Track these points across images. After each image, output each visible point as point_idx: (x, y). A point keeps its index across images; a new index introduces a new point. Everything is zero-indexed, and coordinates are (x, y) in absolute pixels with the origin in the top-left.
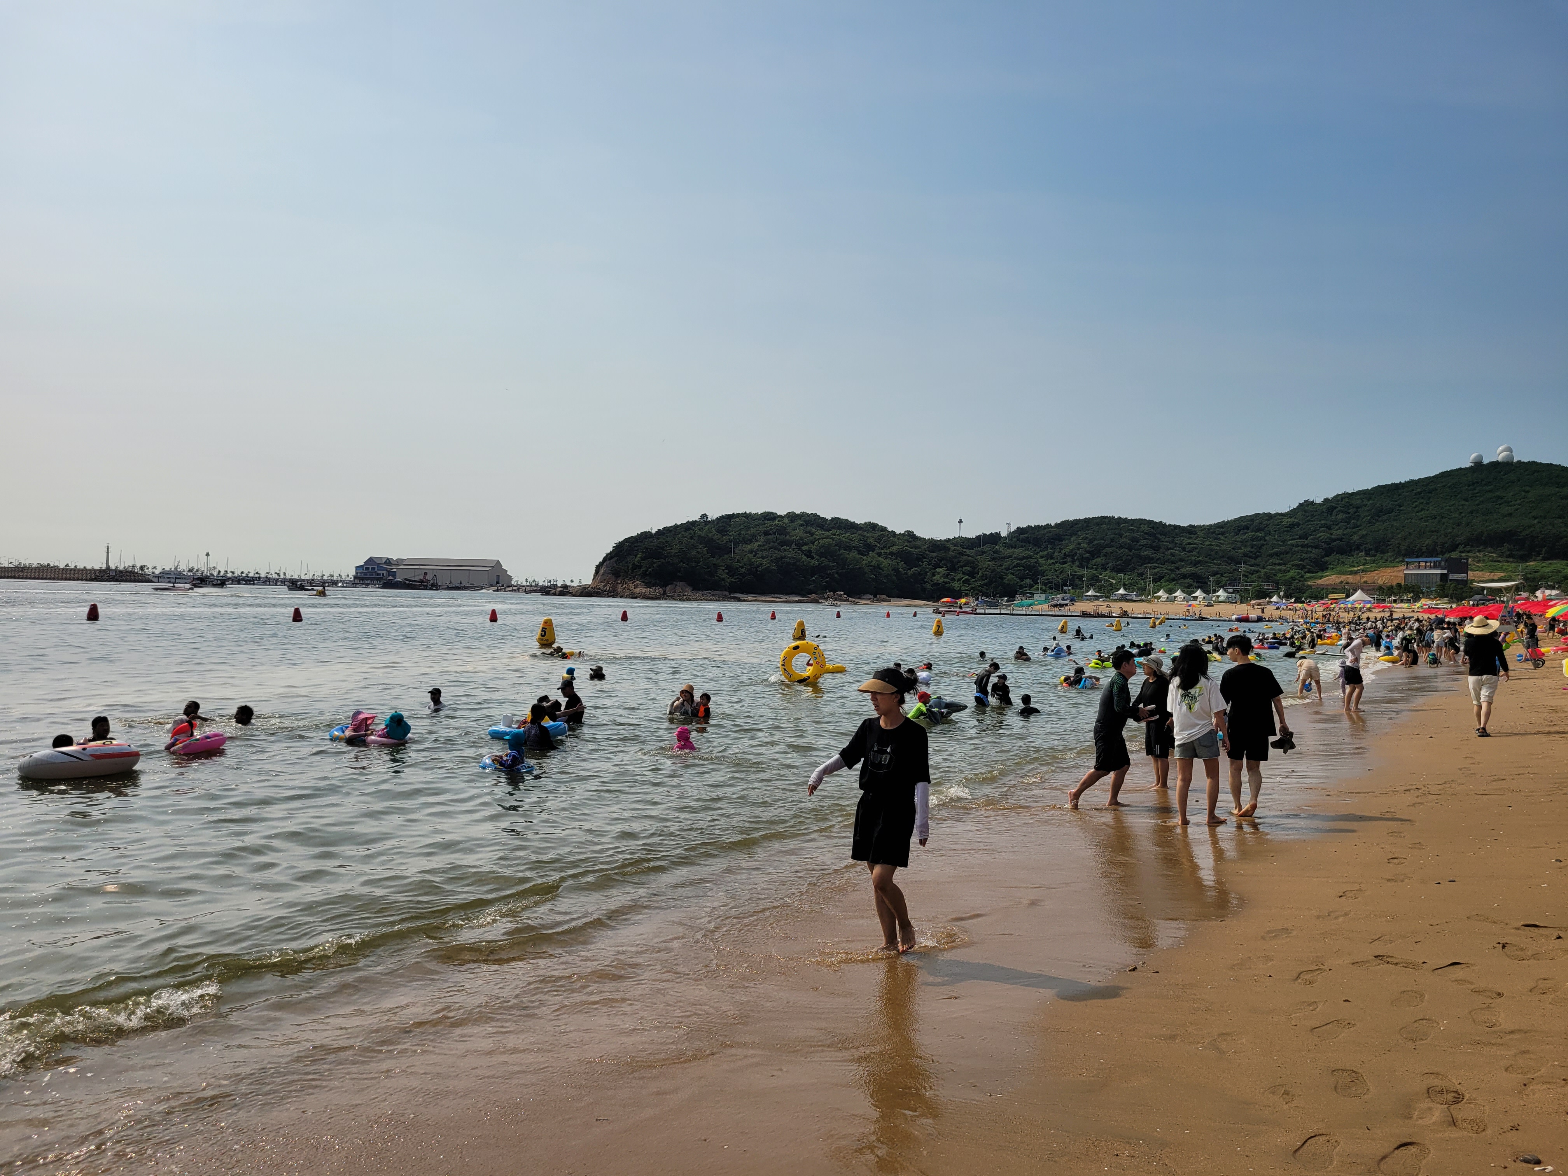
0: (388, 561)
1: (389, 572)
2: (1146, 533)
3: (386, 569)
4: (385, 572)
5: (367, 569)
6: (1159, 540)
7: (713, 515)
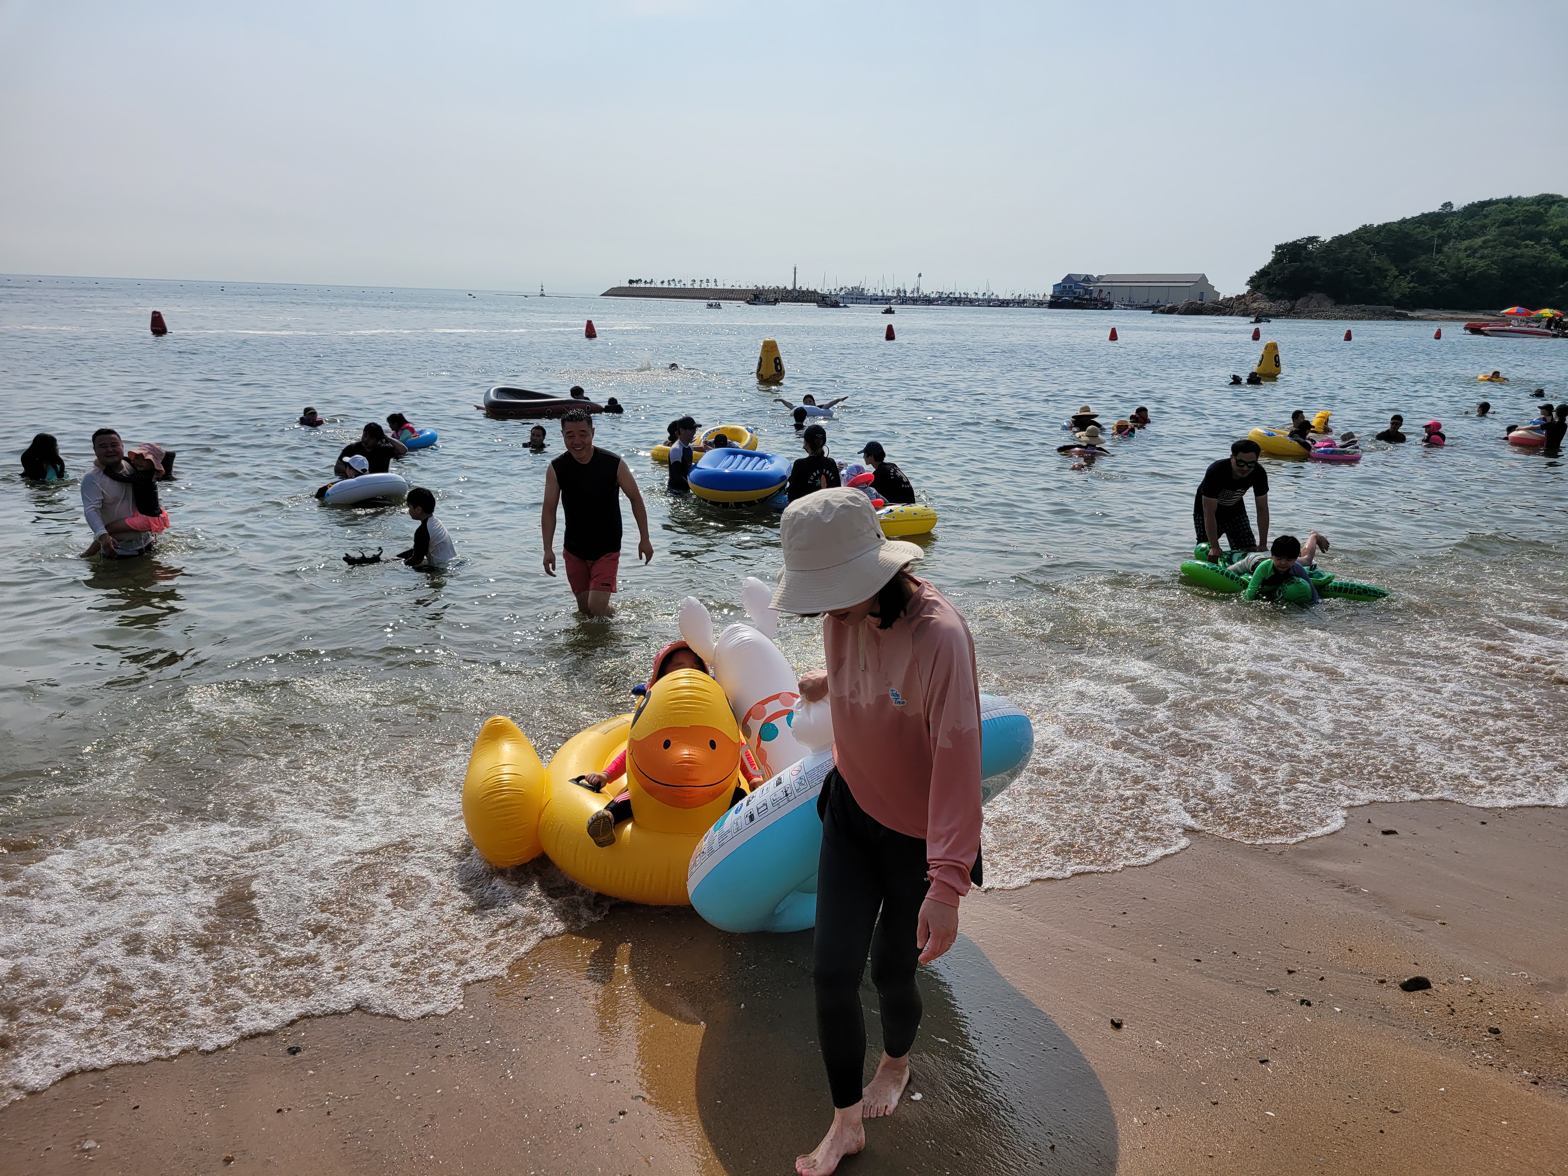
0: (1088, 279)
1: (1086, 290)
3: (1083, 287)
4: (1081, 290)
5: (1065, 287)
7: (1459, 204)
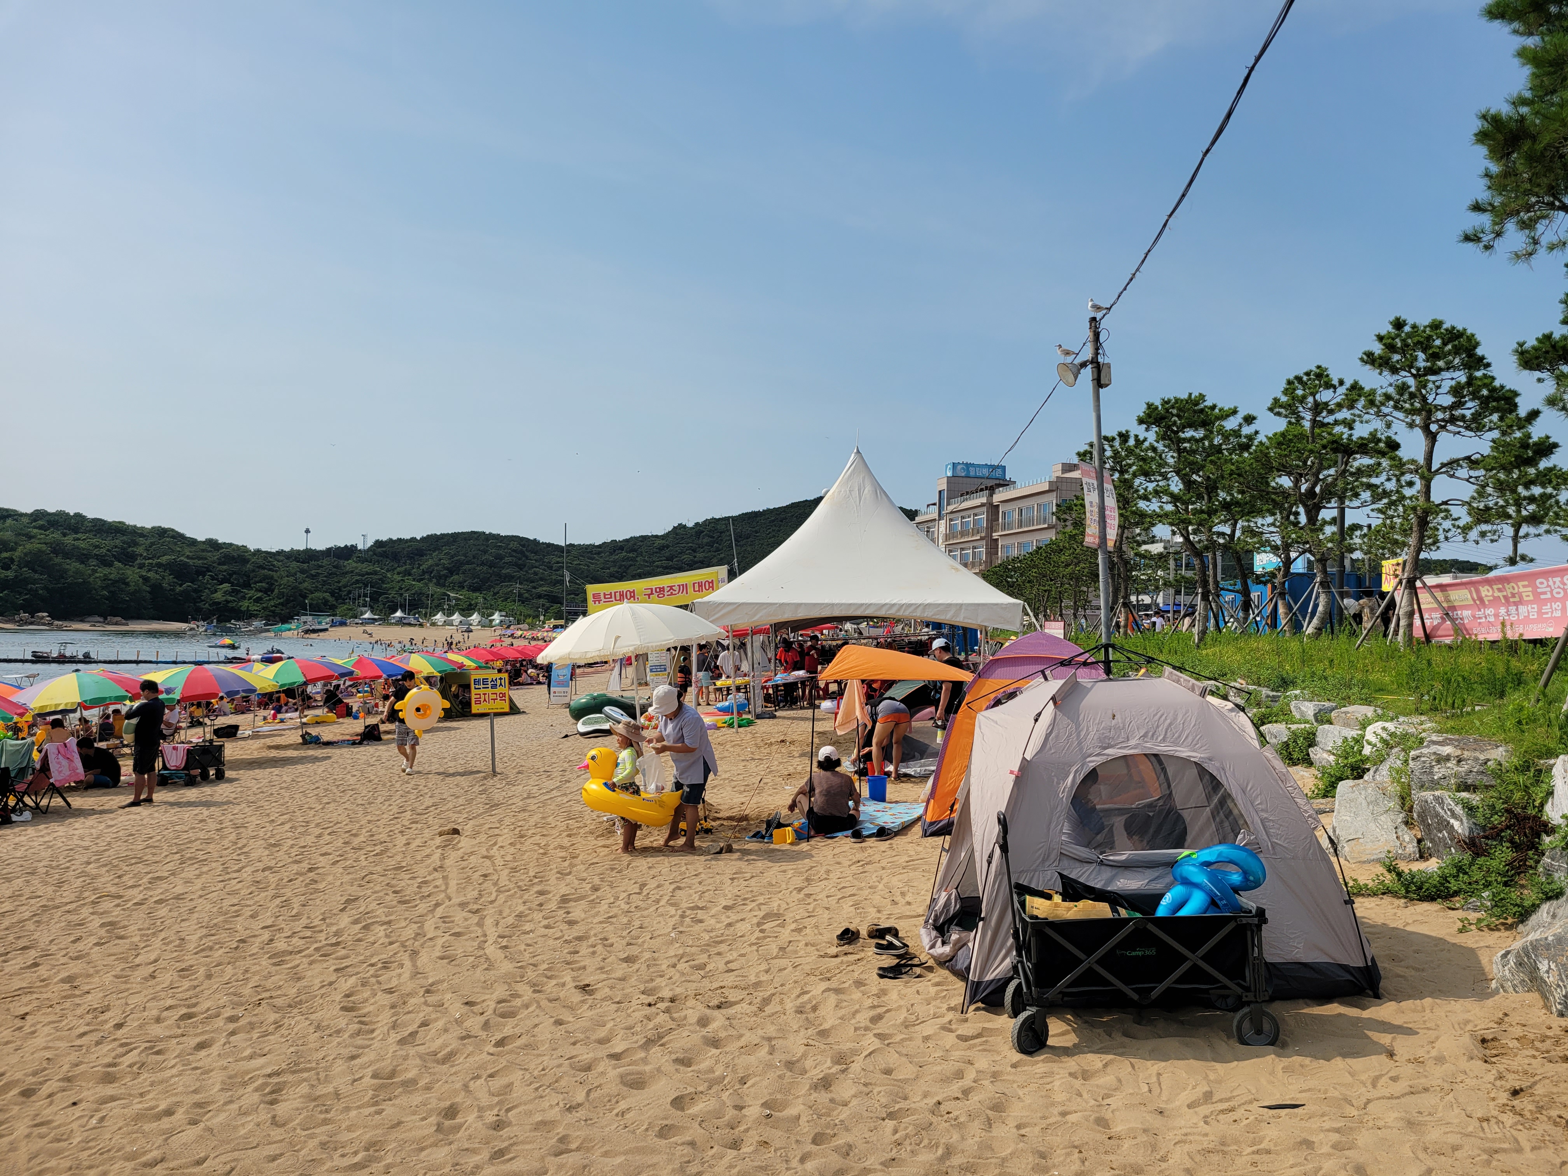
2: (514, 551)
6: (527, 558)
